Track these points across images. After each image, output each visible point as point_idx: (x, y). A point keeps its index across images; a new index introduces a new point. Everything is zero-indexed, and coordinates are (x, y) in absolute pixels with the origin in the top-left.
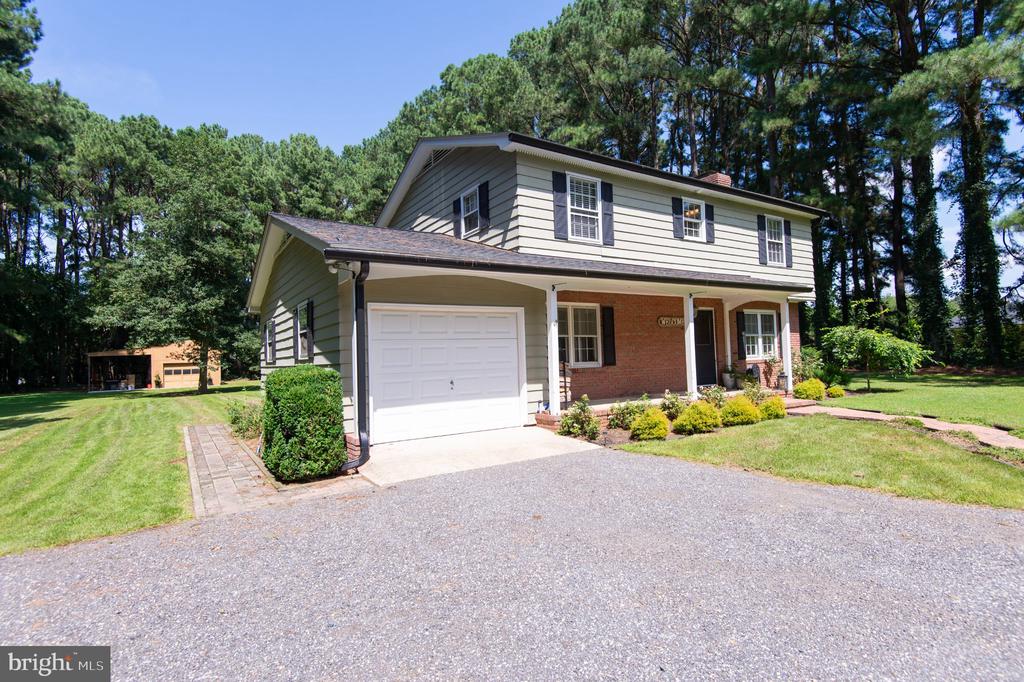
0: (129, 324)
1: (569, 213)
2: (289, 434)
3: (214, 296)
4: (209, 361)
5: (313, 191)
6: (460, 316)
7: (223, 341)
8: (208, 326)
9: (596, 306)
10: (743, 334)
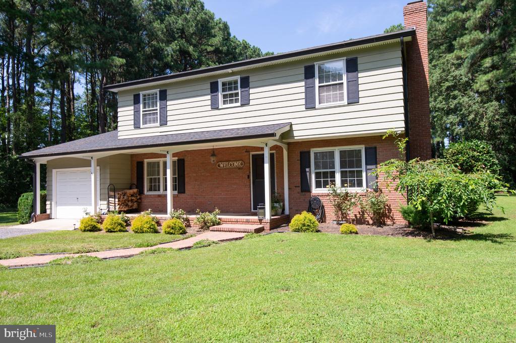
10: (307, 170)
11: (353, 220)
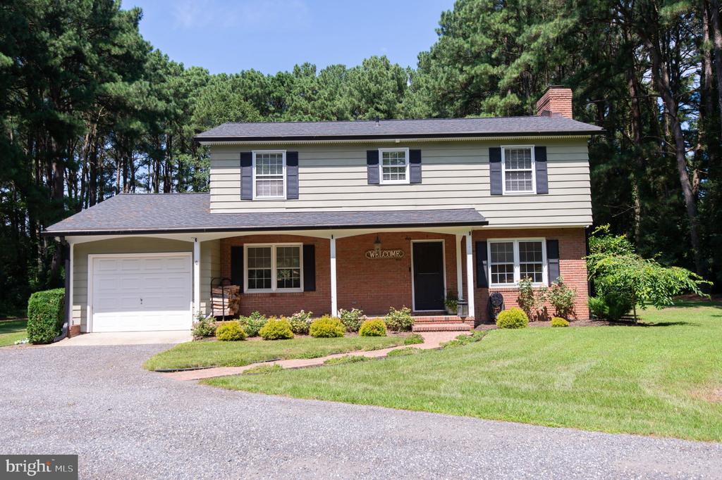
1: (254, 180)
5: (378, 113)
6: (149, 259)
9: (300, 245)
10: (484, 262)
11: (535, 317)
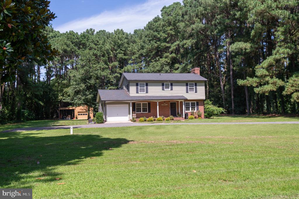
0: (72, 102)
1: (139, 89)
2: (98, 118)
3: (91, 94)
4: (90, 111)
6: (119, 106)
7: (93, 106)
8: (90, 102)
9: (147, 103)
